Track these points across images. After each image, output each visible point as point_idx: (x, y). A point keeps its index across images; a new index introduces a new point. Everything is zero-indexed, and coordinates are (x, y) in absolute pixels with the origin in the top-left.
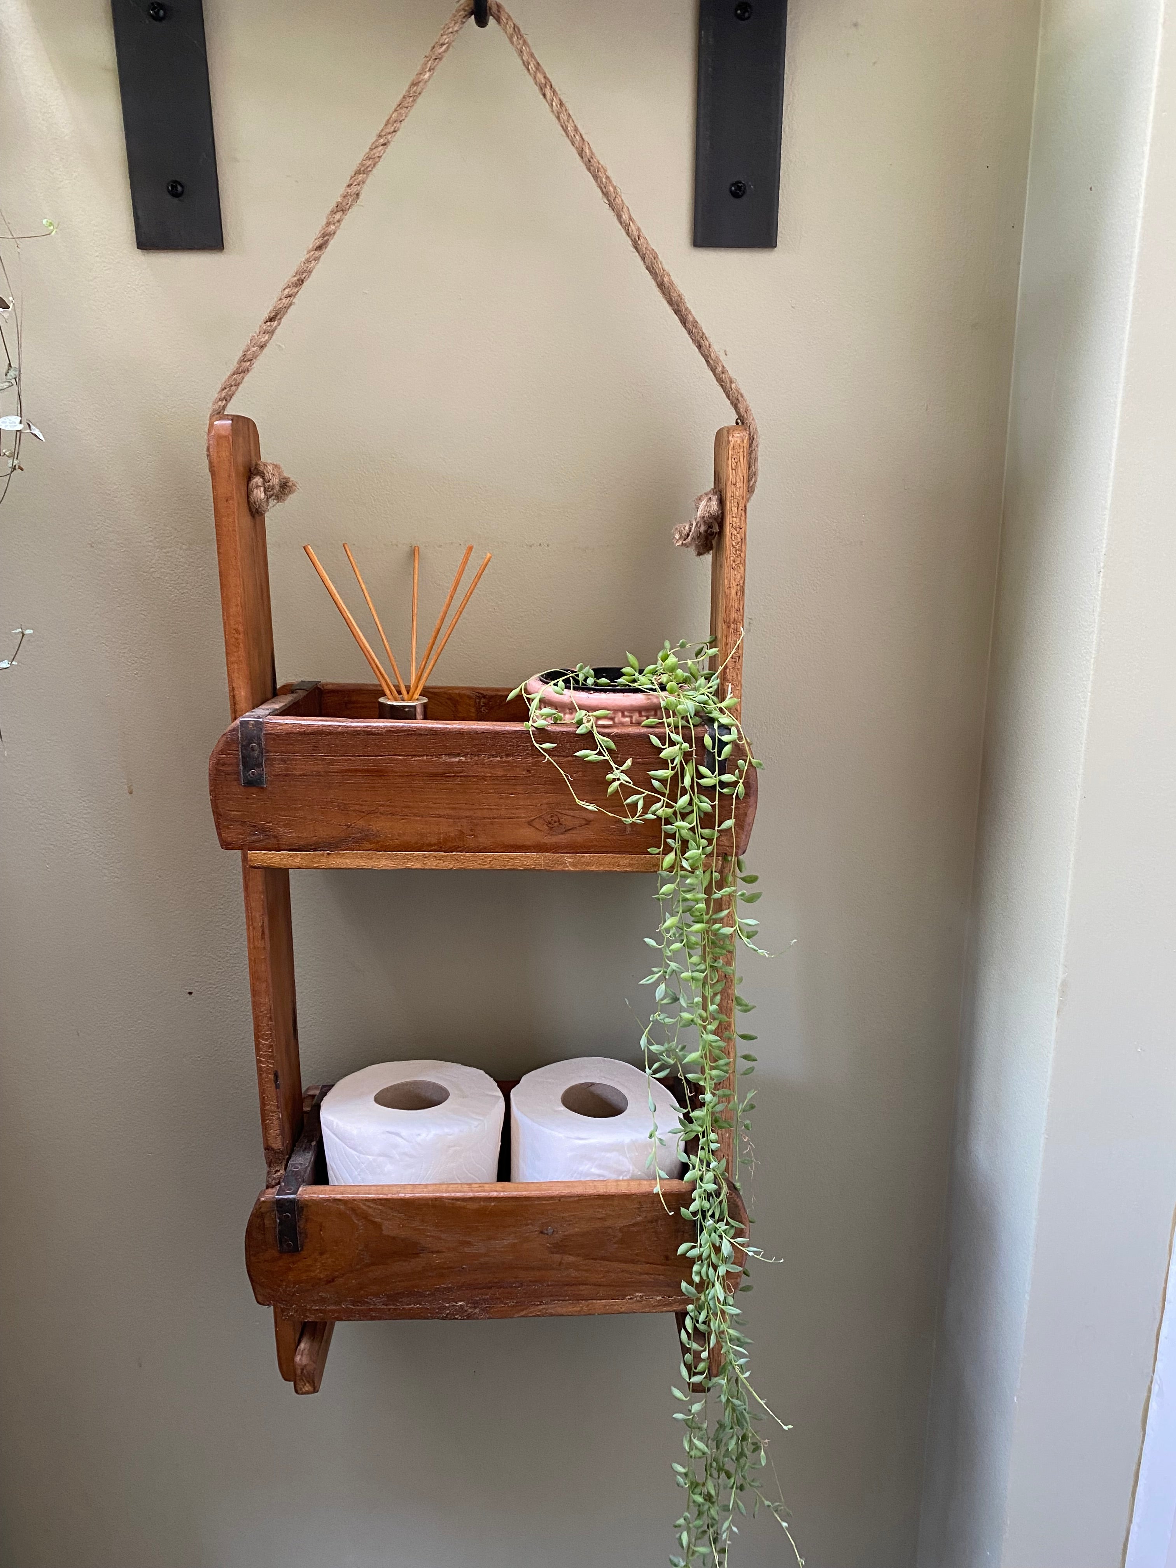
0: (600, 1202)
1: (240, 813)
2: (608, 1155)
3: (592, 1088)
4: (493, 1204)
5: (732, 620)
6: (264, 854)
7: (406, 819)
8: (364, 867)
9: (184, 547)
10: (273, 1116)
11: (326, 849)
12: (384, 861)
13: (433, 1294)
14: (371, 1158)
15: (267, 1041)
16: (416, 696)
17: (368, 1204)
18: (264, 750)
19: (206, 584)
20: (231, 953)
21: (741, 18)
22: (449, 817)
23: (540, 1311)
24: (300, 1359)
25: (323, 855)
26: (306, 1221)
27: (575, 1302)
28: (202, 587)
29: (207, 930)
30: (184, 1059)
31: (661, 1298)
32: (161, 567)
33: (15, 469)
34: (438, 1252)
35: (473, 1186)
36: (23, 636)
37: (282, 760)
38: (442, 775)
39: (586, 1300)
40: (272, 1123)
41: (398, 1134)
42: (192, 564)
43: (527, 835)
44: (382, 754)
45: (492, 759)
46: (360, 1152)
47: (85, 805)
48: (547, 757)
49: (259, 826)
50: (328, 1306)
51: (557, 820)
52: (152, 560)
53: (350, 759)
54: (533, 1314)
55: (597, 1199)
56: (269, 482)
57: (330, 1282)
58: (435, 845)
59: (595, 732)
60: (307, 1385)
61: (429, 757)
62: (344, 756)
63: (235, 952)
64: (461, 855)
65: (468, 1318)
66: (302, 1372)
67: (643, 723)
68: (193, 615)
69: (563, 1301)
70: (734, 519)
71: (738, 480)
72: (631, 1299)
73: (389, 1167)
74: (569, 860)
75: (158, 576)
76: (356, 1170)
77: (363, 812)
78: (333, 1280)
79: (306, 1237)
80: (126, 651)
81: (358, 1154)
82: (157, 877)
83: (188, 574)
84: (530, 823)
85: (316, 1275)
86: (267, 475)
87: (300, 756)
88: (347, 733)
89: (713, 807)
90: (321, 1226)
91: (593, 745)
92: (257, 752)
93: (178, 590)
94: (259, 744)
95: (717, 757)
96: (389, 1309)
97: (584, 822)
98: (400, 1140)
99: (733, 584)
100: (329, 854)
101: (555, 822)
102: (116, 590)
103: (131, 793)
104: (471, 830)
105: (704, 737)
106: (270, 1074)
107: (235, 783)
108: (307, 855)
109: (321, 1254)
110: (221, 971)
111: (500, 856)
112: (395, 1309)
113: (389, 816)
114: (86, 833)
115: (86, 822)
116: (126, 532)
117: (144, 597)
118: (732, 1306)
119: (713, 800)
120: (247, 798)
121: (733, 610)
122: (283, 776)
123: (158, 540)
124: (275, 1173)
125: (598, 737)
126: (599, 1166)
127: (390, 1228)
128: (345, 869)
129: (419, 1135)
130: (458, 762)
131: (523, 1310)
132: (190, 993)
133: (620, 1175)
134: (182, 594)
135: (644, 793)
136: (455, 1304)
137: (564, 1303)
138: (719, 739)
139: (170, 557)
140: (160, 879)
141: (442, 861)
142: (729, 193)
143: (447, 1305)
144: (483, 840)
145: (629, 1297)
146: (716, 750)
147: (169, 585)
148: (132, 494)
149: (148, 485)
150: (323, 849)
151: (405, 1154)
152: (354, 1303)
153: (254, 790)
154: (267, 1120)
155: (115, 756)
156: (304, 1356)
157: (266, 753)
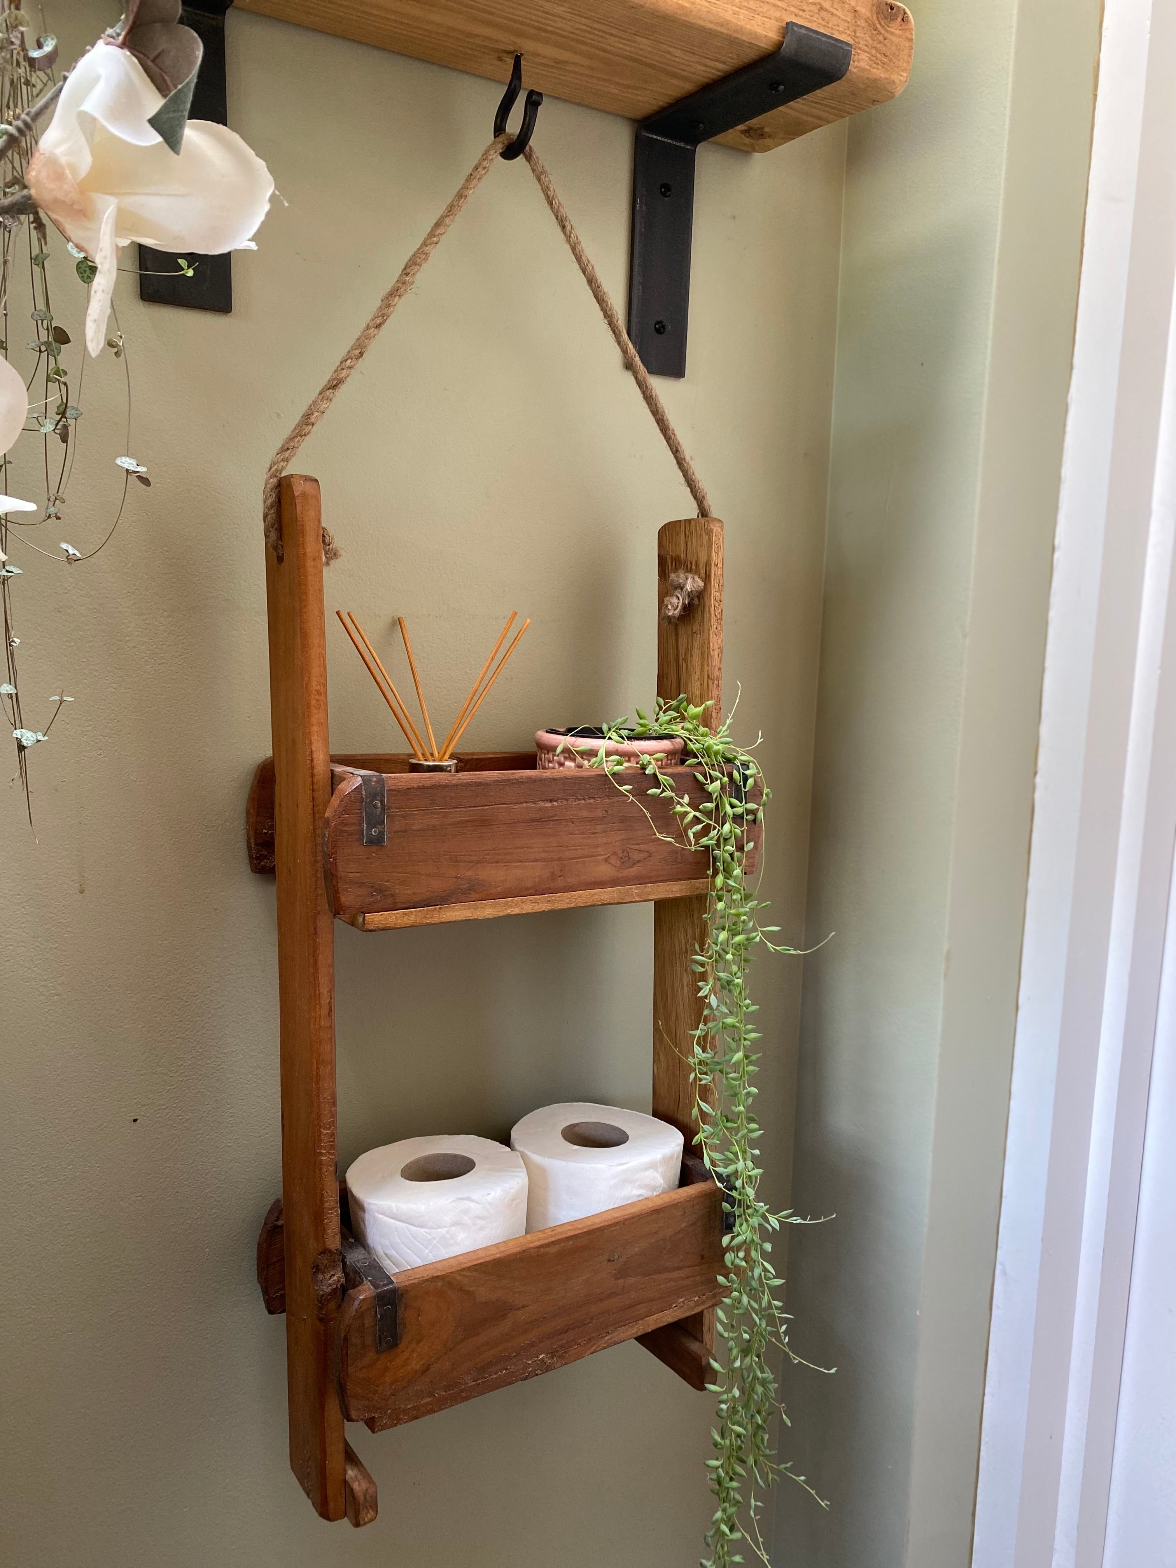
0: (654, 1217)
1: (358, 874)
2: (646, 1174)
3: (576, 1129)
4: (571, 1243)
5: (716, 677)
6: (381, 915)
7: (507, 866)
8: (471, 918)
9: (165, 614)
10: (332, 1213)
11: (438, 903)
12: (487, 910)
13: (518, 1354)
14: (443, 1231)
15: (329, 1130)
16: (447, 756)
17: (464, 1273)
18: (386, 808)
19: (187, 653)
20: (185, 1064)
21: (664, 195)
22: (543, 860)
23: (606, 1342)
24: (359, 1485)
25: (435, 909)
26: (406, 1308)
27: (634, 1323)
28: (182, 657)
29: (160, 1043)
30: (121, 1203)
31: (697, 1298)
32: (138, 636)
33: (49, 517)
34: (524, 1307)
35: (546, 1231)
36: (61, 704)
37: (402, 816)
38: (539, 820)
39: (642, 1319)
40: (330, 1222)
41: (469, 1199)
42: (173, 632)
43: (605, 870)
44: (490, 804)
45: (578, 802)
46: (431, 1228)
47: (25, 912)
48: (631, 797)
49: (377, 886)
50: (422, 1400)
51: (627, 855)
52: (128, 627)
53: (462, 811)
54: (601, 1348)
55: (652, 1214)
56: (329, 545)
57: (426, 1371)
58: (531, 888)
59: (658, 774)
60: (370, 1511)
61: (528, 804)
62: (457, 808)
63: (190, 1062)
64: (553, 896)
65: (547, 1371)
66: (365, 1498)
67: (687, 763)
68: (169, 687)
69: (624, 1326)
70: (717, 593)
71: (719, 562)
72: (675, 1306)
73: (461, 1236)
74: (636, 891)
75: (134, 644)
76: (427, 1248)
77: (472, 862)
78: (428, 1369)
79: (405, 1327)
80: (89, 728)
81: (428, 1231)
82: (106, 988)
83: (167, 643)
84: (606, 860)
85: (413, 1368)
86: (328, 538)
87: (417, 810)
88: (461, 785)
89: (742, 832)
90: (419, 1310)
91: (657, 784)
92: (379, 810)
93: (155, 660)
94: (382, 802)
95: (743, 789)
96: (479, 1384)
97: (647, 854)
98: (472, 1204)
99: (716, 647)
100: (440, 908)
101: (625, 857)
102: (84, 660)
103: (82, 892)
104: (561, 871)
105: (732, 773)
106: (331, 1166)
107: (357, 843)
108: (420, 911)
109: (418, 1342)
110: (172, 1087)
111: (583, 893)
112: (483, 1382)
113: (494, 864)
114: (22, 946)
115: (24, 932)
116: (102, 596)
117: (116, 668)
118: (775, 1278)
119: (742, 826)
120: (368, 858)
121: (716, 669)
122: (403, 832)
123: (136, 605)
124: (330, 1279)
125: (660, 777)
126: (640, 1187)
127: (483, 1293)
128: (455, 921)
129: (489, 1194)
130: (552, 807)
131: (592, 1346)
132: (135, 1120)
133: (653, 1192)
134: (160, 664)
135: (704, 822)
136: (536, 1359)
137: (627, 1327)
138: (743, 773)
139: (149, 624)
140: (109, 989)
141: (536, 904)
142: (654, 329)
143: (530, 1362)
144: (572, 880)
145: (674, 1305)
146: (742, 783)
147: (145, 655)
148: (111, 556)
149: (130, 546)
150: (436, 904)
151: (478, 1217)
152: (447, 1388)
153: (374, 848)
154: (326, 1219)
155: (67, 850)
156: (362, 1481)
157: (388, 809)
